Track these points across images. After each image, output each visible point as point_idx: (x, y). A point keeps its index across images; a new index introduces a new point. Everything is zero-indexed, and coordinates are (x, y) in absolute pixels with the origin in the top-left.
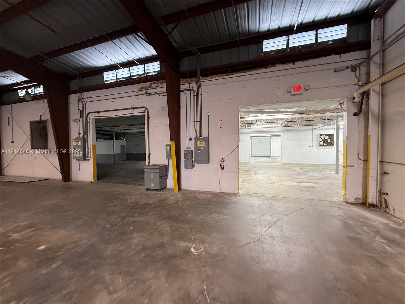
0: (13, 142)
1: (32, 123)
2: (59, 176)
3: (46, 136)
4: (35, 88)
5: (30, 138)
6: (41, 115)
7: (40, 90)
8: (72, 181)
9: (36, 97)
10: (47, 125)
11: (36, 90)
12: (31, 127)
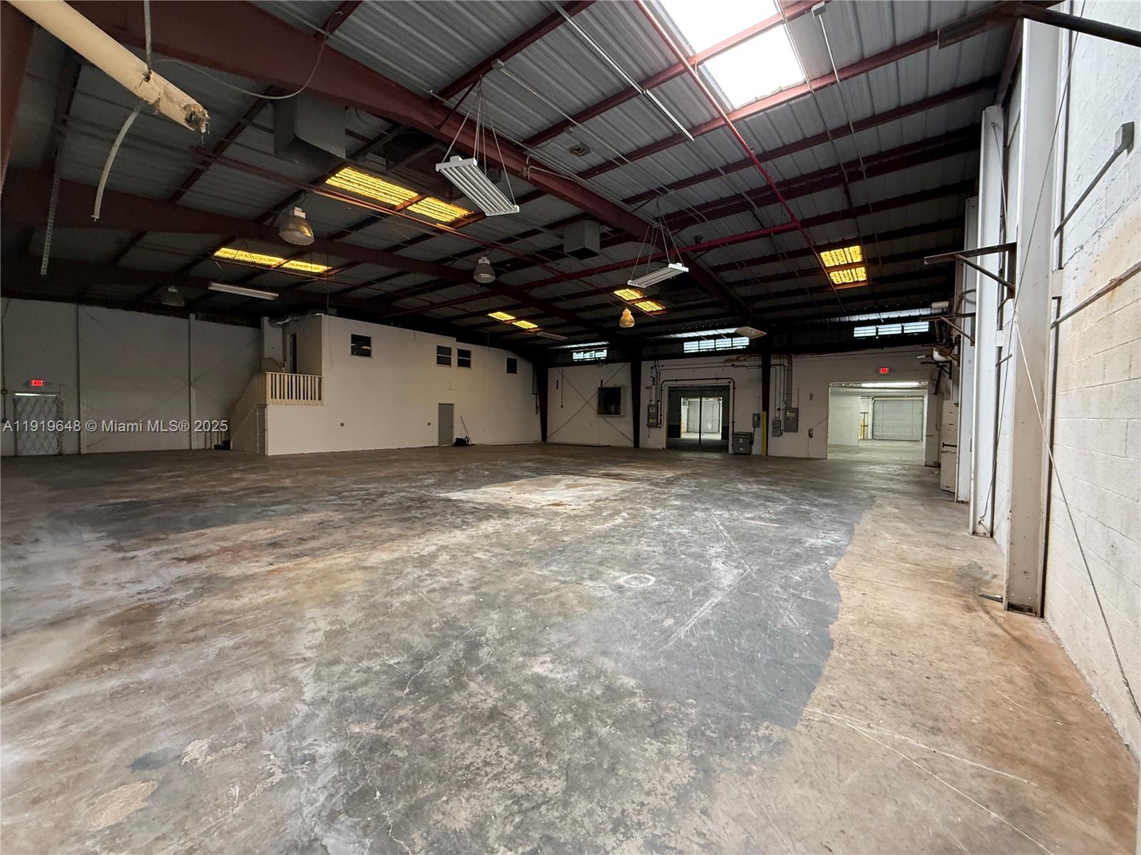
0: (562, 407)
1: (599, 391)
4: (598, 352)
5: (592, 403)
6: (602, 380)
7: (602, 355)
8: (640, 448)
9: (593, 361)
12: (598, 394)
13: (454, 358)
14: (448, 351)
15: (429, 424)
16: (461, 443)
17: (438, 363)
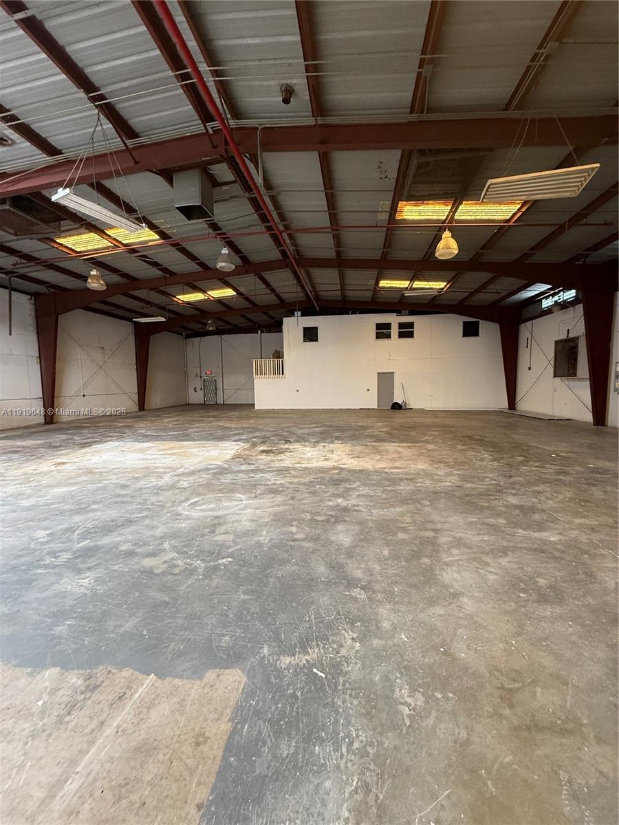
0: (530, 368)
1: (557, 343)
2: (588, 417)
3: (575, 359)
4: (564, 292)
5: (552, 362)
6: (568, 330)
7: (570, 294)
8: (607, 426)
9: (564, 306)
10: (578, 344)
11: (565, 294)
12: (556, 348)
13: (395, 331)
14: (388, 326)
15: (368, 390)
16: (396, 407)
17: (377, 338)
